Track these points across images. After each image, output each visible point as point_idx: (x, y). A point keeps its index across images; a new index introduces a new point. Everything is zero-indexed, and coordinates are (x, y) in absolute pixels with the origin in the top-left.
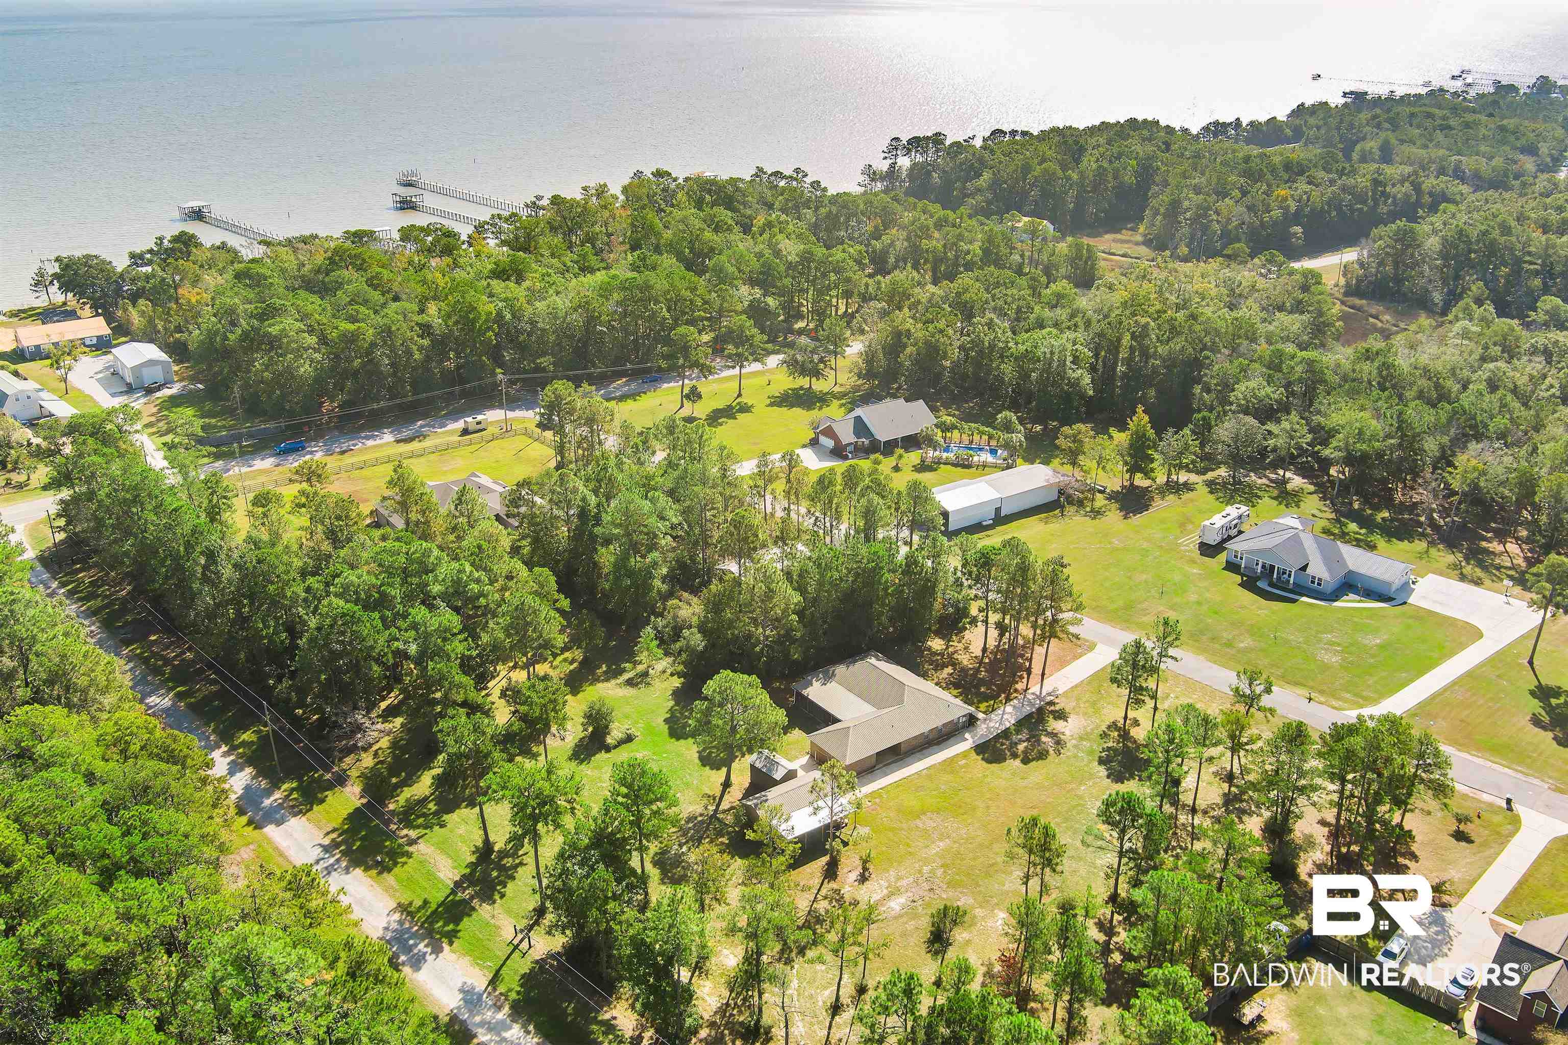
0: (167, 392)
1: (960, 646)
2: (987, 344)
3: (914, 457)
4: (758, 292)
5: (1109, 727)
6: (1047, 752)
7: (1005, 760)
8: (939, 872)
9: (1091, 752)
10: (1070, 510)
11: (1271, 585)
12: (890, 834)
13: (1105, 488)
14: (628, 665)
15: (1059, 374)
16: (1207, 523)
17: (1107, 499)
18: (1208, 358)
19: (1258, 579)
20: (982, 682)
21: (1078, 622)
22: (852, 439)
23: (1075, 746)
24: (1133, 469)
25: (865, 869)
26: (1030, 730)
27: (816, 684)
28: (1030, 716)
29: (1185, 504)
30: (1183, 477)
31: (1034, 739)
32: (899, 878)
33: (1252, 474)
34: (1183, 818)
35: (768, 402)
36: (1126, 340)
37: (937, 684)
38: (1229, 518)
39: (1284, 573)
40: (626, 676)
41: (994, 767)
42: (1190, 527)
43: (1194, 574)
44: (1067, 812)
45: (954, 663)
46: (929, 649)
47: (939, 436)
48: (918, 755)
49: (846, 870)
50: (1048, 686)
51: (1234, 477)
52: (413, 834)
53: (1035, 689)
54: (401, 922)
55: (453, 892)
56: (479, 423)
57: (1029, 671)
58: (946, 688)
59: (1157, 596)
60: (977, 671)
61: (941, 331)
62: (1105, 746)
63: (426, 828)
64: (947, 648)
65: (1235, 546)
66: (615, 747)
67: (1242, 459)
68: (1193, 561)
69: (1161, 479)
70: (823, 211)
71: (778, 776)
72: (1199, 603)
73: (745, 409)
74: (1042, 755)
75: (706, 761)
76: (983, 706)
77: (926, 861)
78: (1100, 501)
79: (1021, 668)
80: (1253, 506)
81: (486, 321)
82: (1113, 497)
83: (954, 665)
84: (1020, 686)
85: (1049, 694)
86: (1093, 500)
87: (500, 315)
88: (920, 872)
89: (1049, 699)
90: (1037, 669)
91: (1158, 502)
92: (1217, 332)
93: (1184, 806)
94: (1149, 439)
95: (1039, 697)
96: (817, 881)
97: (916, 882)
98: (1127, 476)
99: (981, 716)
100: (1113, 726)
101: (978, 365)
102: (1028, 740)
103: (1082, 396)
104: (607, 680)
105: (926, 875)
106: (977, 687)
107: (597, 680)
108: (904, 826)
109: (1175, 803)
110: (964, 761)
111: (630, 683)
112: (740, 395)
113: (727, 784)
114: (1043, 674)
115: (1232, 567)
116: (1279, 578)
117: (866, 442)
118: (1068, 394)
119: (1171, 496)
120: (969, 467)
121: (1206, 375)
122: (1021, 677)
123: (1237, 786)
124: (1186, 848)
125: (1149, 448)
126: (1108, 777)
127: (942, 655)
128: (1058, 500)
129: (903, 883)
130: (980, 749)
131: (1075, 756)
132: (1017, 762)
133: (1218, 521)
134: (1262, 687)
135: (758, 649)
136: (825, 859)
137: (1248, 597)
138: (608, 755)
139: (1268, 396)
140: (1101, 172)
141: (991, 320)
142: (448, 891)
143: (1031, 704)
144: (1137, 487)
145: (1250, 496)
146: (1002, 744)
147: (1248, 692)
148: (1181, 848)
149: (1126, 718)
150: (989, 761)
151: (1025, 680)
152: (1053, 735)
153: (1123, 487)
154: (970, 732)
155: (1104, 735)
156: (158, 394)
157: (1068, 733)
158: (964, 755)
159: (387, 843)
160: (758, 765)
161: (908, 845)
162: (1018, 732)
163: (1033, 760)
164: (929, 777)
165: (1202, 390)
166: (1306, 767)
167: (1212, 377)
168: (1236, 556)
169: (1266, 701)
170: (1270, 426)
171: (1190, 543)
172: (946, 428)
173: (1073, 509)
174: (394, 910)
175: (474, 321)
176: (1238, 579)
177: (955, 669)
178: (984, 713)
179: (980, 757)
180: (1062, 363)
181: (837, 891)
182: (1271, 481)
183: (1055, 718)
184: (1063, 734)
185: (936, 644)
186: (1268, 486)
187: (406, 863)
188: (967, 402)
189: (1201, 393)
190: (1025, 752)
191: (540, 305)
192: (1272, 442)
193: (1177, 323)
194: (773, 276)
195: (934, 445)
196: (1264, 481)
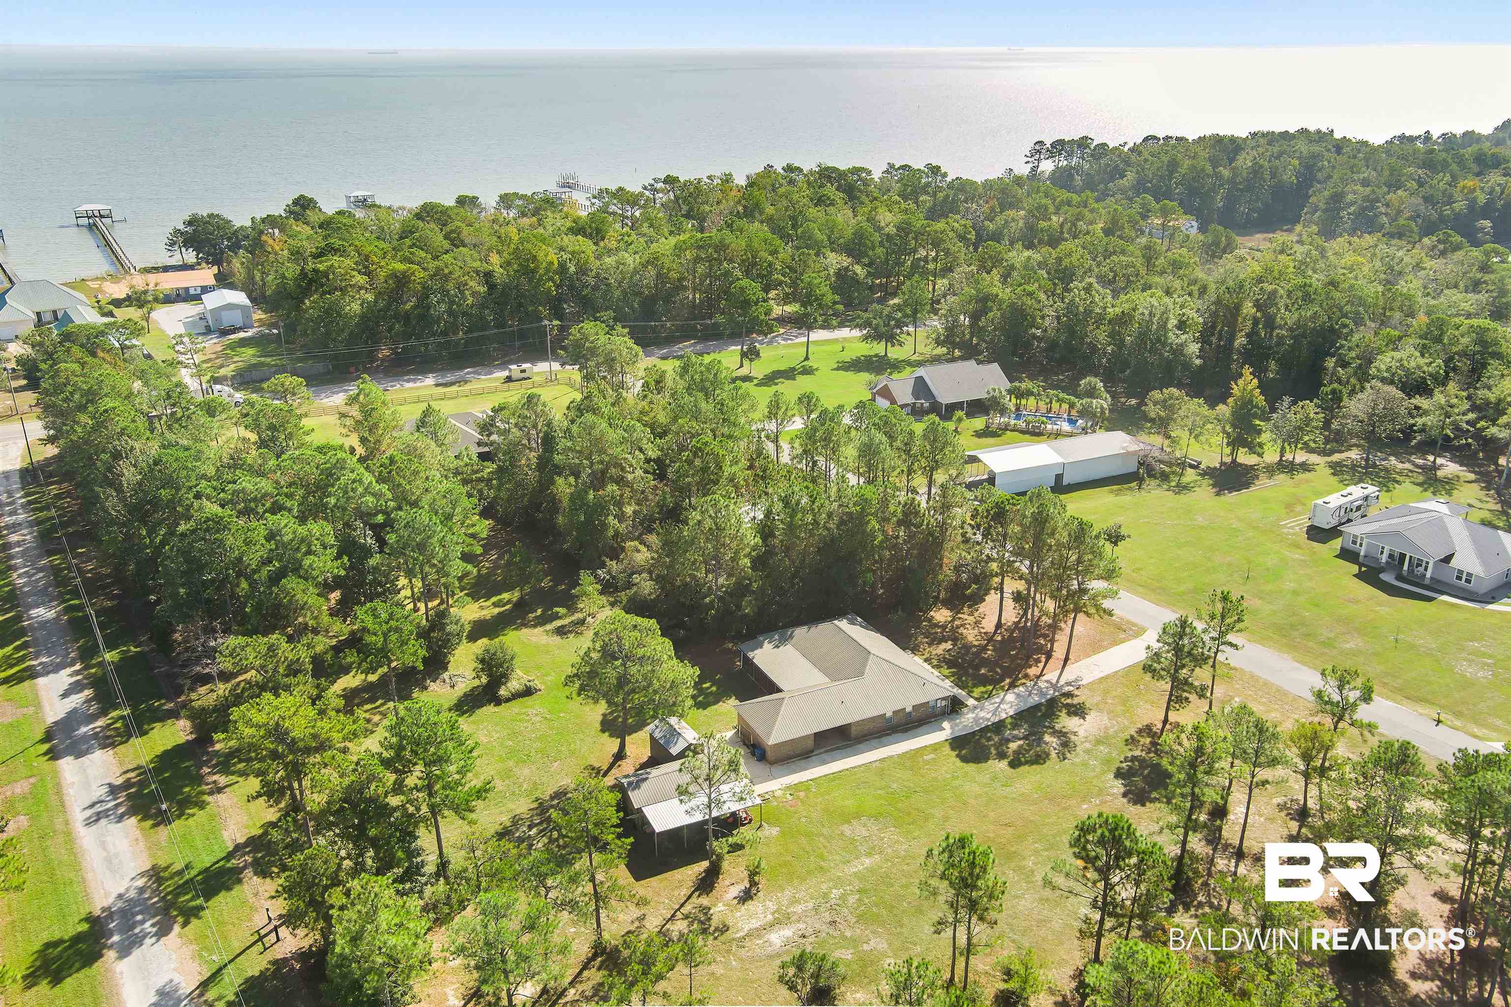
0: (242, 335)
1: (971, 619)
2: (1081, 309)
3: (979, 423)
4: (846, 261)
5: (1140, 732)
6: (1048, 755)
7: (987, 759)
8: (852, 900)
9: (1107, 762)
10: (1151, 483)
11: (1400, 578)
12: (803, 840)
13: (1200, 463)
14: (562, 611)
15: (1159, 340)
16: (1320, 502)
17: (1200, 474)
18: (1345, 326)
19: (1382, 570)
20: (985, 662)
21: (1113, 594)
22: (909, 399)
23: (1087, 752)
24: (1236, 442)
25: (753, 883)
26: (1031, 726)
27: (767, 646)
28: (1037, 707)
29: (1297, 486)
30: (1301, 457)
31: (1034, 737)
32: (795, 901)
33: (1392, 458)
34: (1221, 863)
35: (835, 366)
36: (1248, 308)
37: (926, 660)
38: (1350, 498)
39: (1419, 565)
40: (558, 623)
41: (971, 767)
42: (1299, 508)
43: (1293, 560)
44: (1054, 836)
45: (955, 637)
46: (930, 620)
47: (1011, 403)
48: (874, 742)
49: (727, 883)
50: (1069, 674)
51: (1367, 460)
52: (222, 780)
53: (1051, 675)
54: (141, 890)
55: (229, 856)
56: (523, 371)
57: (1049, 656)
58: (937, 667)
59: (1241, 581)
60: (984, 648)
61: (1030, 294)
62: (1129, 754)
63: (241, 776)
64: (952, 621)
65: (1356, 529)
66: (508, 700)
67: (1380, 439)
68: (1299, 547)
69: (1271, 456)
70: (941, 195)
71: (674, 751)
72: (1295, 593)
73: (808, 371)
74: (1040, 759)
75: (608, 726)
76: (977, 692)
77: (839, 882)
78: (1190, 475)
79: (1040, 649)
80: (1388, 491)
81: (548, 270)
82: (1209, 473)
83: (955, 640)
84: (1033, 671)
85: (1068, 684)
86: (1182, 474)
87: (563, 267)
88: (825, 895)
89: (1067, 689)
90: (1059, 651)
91: (1263, 481)
92: (1362, 301)
93: (1227, 846)
94: (1257, 406)
95: (1054, 686)
96: (685, 892)
97: (816, 909)
98: (1228, 450)
99: (971, 702)
100: (1147, 730)
101: (1071, 332)
102: (1025, 738)
103: (1187, 365)
104: (535, 626)
105: (833, 902)
106: (977, 668)
107: (525, 625)
108: (825, 831)
109: (1214, 839)
110: (932, 756)
111: (561, 632)
112: (807, 358)
113: (620, 756)
114: (1066, 660)
115: (1347, 555)
116: (1411, 570)
117: (927, 405)
118: (1169, 362)
119: (1282, 476)
120: (1040, 434)
121: (1342, 346)
122: (1038, 661)
123: (1311, 828)
124: (1219, 908)
125: (1255, 416)
126: (1125, 795)
127: (944, 627)
128: (1137, 473)
129: (798, 908)
130: (957, 743)
131: (1085, 764)
132: (1003, 764)
133: (1335, 500)
134: (1358, 693)
135: (707, 600)
136: (705, 864)
137: (1366, 590)
138: (496, 709)
139: (1419, 367)
140: (1256, 170)
141: (1090, 284)
142: (223, 855)
143: (1041, 693)
144: (1240, 465)
145: (1386, 480)
146: (989, 739)
147: (1336, 698)
148: (1211, 905)
149: (1165, 721)
150: (965, 759)
151: (1041, 665)
152: (1061, 734)
153: (1222, 463)
154: (950, 720)
155: (1131, 741)
156: (232, 336)
157: (1082, 733)
158: (935, 748)
159: (187, 789)
160: (657, 735)
161: (822, 857)
162: (1015, 726)
163: (1026, 763)
164: (881, 773)
165: (1337, 364)
166: (1409, 808)
167: (1350, 349)
168: (1354, 542)
169: (1363, 713)
170: (1418, 401)
171: (1299, 524)
172: (1021, 395)
173: (1154, 483)
174: (142, 875)
175: (534, 271)
176: (1355, 569)
177: (954, 645)
178: (976, 699)
179: (954, 753)
180: (1163, 326)
181: (705, 910)
182: (1417, 466)
183: (1069, 714)
184: (1075, 734)
185: (941, 615)
186: (1411, 471)
187: (193, 815)
188: (1057, 374)
189: (1335, 367)
190: (1017, 753)
191: (609, 261)
192: (1420, 421)
193: (1312, 290)
194: (865, 245)
195: (1003, 411)
196: (1407, 466)
